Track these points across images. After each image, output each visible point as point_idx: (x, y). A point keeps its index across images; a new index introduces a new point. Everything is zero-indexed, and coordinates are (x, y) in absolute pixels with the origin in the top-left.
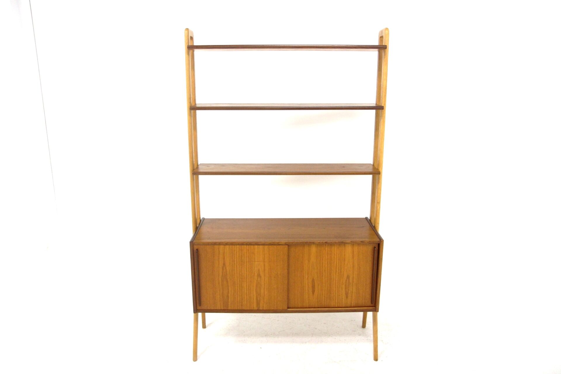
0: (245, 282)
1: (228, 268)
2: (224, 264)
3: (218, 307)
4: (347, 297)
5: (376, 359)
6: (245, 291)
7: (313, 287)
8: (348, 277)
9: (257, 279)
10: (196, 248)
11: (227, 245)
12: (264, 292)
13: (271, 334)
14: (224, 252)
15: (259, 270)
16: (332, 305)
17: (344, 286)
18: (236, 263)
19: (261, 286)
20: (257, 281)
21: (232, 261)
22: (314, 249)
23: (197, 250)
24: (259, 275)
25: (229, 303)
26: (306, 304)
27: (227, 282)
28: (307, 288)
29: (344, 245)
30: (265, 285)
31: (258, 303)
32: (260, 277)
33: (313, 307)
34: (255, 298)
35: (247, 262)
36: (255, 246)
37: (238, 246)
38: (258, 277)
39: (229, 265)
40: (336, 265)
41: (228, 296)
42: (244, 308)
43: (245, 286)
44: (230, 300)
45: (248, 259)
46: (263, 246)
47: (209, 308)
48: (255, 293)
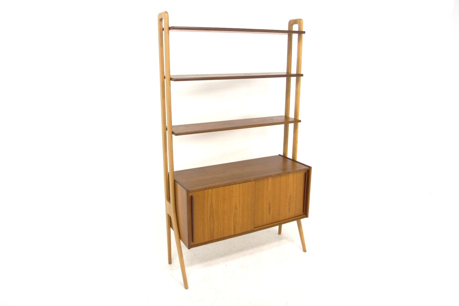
0: (226, 215)
1: (214, 208)
2: (212, 204)
3: (207, 240)
4: (289, 211)
5: (305, 251)
6: (226, 222)
7: (270, 208)
8: (290, 197)
9: (235, 210)
10: (191, 195)
11: (214, 188)
12: (239, 220)
13: (225, 254)
14: (212, 195)
15: (236, 204)
16: (281, 219)
17: (288, 204)
18: (220, 202)
19: (237, 215)
20: (234, 212)
21: (218, 201)
22: (270, 180)
23: (192, 196)
24: (236, 208)
25: (215, 235)
26: (265, 223)
27: (214, 218)
28: (265, 211)
29: (288, 175)
30: (239, 215)
31: (235, 230)
32: (237, 209)
33: (269, 223)
34: (233, 226)
35: (227, 199)
36: (233, 185)
37: (222, 188)
38: (235, 209)
39: (215, 204)
40: (284, 189)
41: (214, 230)
42: (225, 236)
43: (226, 218)
44: (215, 232)
45: (228, 196)
46: (239, 184)
47: (200, 242)
48: (233, 222)
